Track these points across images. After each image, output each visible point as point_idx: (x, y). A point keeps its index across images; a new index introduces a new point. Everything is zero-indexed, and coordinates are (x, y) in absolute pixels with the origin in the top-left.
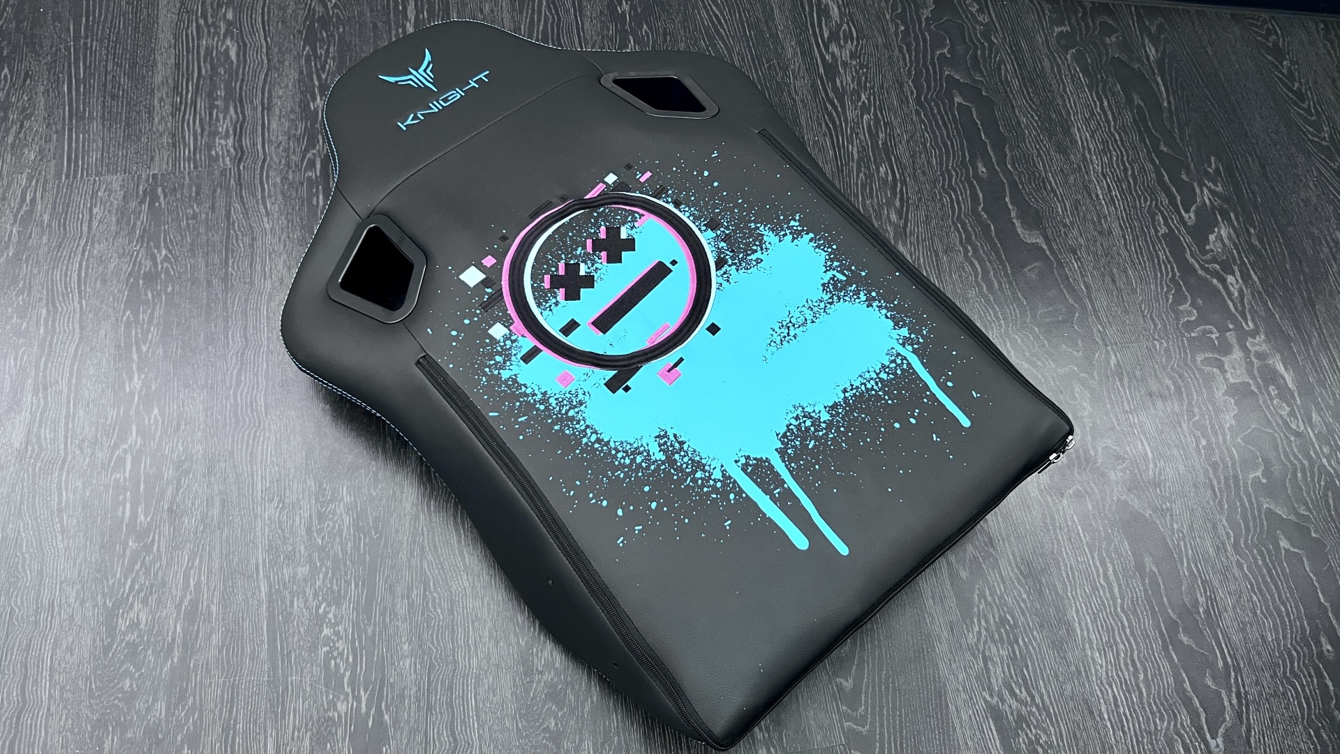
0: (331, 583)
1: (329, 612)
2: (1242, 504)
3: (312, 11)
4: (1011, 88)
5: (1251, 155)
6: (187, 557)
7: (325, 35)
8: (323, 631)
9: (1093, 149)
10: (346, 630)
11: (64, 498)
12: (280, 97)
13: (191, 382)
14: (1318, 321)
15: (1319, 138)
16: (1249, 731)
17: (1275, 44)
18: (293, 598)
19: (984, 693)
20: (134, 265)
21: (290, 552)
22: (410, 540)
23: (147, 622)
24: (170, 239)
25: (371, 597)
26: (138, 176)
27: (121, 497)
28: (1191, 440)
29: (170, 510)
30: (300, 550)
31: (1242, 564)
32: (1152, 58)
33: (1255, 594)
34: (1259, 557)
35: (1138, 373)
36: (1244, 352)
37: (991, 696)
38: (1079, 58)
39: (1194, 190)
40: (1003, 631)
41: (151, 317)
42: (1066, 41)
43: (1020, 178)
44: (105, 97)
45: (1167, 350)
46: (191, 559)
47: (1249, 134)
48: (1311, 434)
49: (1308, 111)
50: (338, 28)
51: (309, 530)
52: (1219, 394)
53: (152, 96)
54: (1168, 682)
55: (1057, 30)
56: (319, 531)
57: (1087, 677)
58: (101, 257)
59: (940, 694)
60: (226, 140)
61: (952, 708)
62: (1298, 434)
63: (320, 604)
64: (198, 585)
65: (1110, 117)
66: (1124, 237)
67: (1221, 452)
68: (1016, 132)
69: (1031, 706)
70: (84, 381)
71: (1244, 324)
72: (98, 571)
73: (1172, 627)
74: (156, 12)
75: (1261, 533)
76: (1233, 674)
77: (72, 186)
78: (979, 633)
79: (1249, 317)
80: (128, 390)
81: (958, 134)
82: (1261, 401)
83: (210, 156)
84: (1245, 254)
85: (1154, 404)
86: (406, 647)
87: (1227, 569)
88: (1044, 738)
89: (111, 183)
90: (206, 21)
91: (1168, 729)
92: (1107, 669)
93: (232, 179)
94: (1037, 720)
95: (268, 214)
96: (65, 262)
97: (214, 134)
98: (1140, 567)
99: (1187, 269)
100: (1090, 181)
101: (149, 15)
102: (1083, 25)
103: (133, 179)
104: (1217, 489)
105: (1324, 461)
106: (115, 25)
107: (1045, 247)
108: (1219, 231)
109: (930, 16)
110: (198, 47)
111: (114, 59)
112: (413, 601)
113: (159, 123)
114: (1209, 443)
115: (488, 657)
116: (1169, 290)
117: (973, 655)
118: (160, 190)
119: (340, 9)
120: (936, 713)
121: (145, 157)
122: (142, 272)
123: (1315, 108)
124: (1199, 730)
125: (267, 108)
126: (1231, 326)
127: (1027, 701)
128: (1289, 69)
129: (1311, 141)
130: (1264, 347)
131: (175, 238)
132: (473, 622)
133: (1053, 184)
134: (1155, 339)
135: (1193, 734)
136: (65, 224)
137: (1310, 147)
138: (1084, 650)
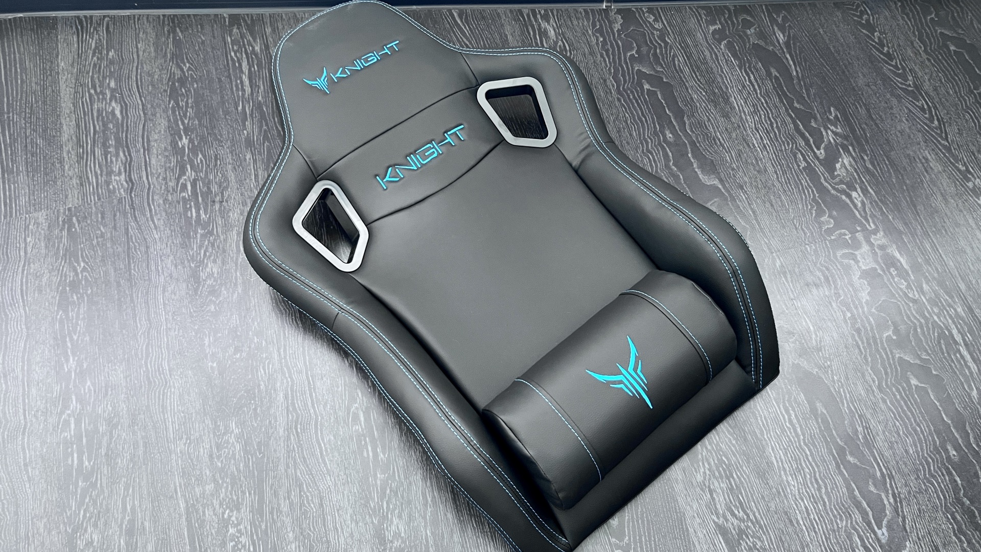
0: (231, 494)
1: (231, 516)
2: (881, 357)
3: (172, 75)
4: (683, 74)
5: (859, 104)
6: (123, 488)
7: (183, 90)
8: (229, 530)
9: (747, 112)
10: (246, 528)
11: (28, 455)
12: (156, 141)
13: (113, 358)
14: (920, 218)
15: (905, 85)
16: (904, 521)
17: (868, 21)
18: (205, 508)
19: (713, 517)
20: (61, 277)
21: (199, 475)
22: (285, 455)
23: (98, 540)
24: (86, 254)
25: (261, 501)
26: (58, 211)
27: (70, 450)
28: (839, 314)
29: (107, 455)
30: (206, 473)
31: (886, 400)
32: (781, 41)
33: (898, 421)
34: (897, 394)
35: (797, 270)
36: (869, 246)
37: (718, 518)
38: (730, 46)
39: (822, 133)
40: (721, 469)
41: (78, 314)
42: (719, 36)
43: (697, 138)
44: (27, 155)
45: (816, 251)
46: (126, 489)
47: (856, 88)
48: (924, 300)
49: (896, 67)
50: (193, 85)
51: (211, 456)
52: (856, 278)
53: (62, 151)
54: (842, 492)
55: (712, 28)
56: (219, 457)
57: (785, 495)
58: (36, 274)
59: (681, 520)
60: (119, 176)
61: (691, 530)
62: (915, 301)
63: (225, 511)
64: (133, 509)
65: (756, 87)
66: (776, 172)
67: (862, 320)
68: (691, 105)
69: (747, 521)
70: (33, 366)
71: (867, 225)
72: (59, 507)
73: (841, 452)
74: (58, 88)
75: (896, 375)
76: (888, 480)
77: (9, 223)
78: (705, 473)
79: (871, 221)
80: (66, 370)
81: (650, 112)
82: (886, 280)
83: (109, 191)
84: (863, 175)
85: (810, 291)
86: (291, 535)
87: (875, 404)
88: (759, 544)
89: (38, 218)
90: (95, 91)
91: (846, 526)
92: (798, 488)
93: (127, 205)
94: (753, 532)
95: (156, 228)
96: (10, 280)
97: (110, 173)
98: (814, 411)
99: (822, 190)
100: (747, 135)
101: (53, 91)
102: (729, 22)
103: (54, 214)
104: (861, 347)
105: (935, 318)
106: (29, 101)
107: (720, 186)
108: (843, 161)
109: (620, 28)
110: (92, 110)
111: (31, 126)
112: (292, 500)
113: (69, 170)
114: (853, 315)
115: (352, 535)
116: (812, 207)
117: (702, 489)
118: (74, 219)
119: (193, 71)
120: (680, 536)
121: (61, 195)
122: (68, 281)
123: (901, 64)
124: (869, 524)
125: (147, 149)
126: (859, 228)
127: (744, 518)
128: (879, 38)
129: (901, 88)
130: (884, 241)
131: (89, 253)
132: (338, 511)
133: (721, 140)
134: (806, 244)
135: (865, 527)
136: (7, 252)
137: (900, 92)
138: (780, 476)
